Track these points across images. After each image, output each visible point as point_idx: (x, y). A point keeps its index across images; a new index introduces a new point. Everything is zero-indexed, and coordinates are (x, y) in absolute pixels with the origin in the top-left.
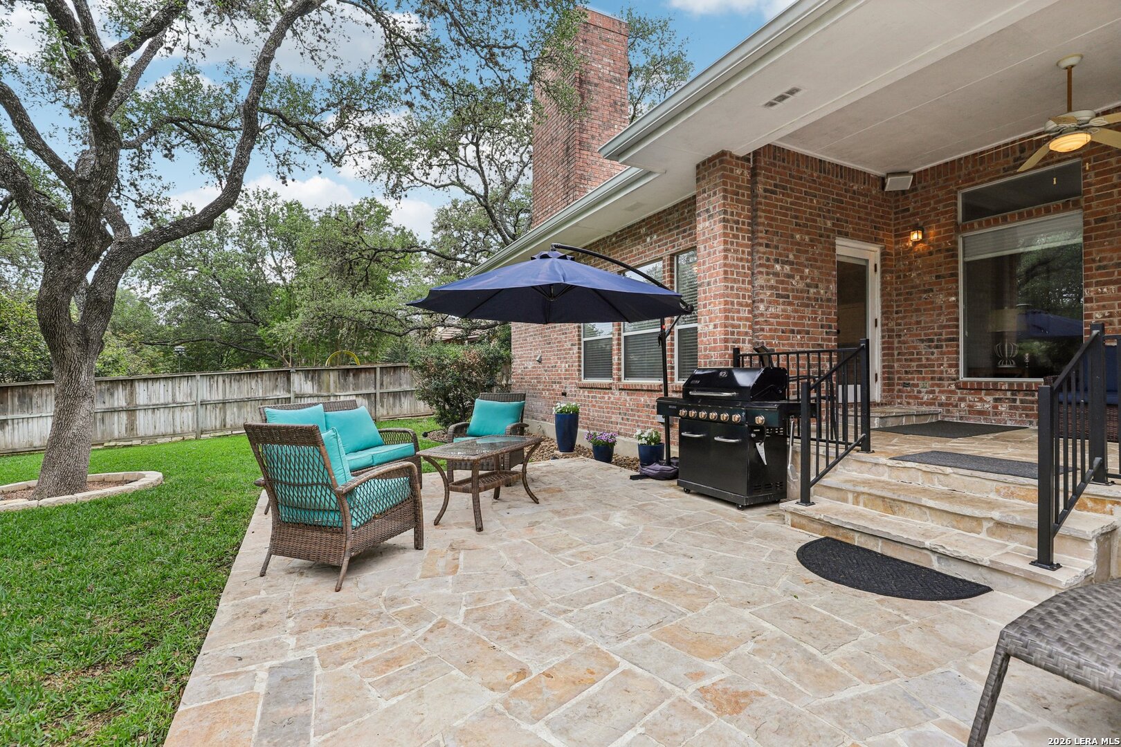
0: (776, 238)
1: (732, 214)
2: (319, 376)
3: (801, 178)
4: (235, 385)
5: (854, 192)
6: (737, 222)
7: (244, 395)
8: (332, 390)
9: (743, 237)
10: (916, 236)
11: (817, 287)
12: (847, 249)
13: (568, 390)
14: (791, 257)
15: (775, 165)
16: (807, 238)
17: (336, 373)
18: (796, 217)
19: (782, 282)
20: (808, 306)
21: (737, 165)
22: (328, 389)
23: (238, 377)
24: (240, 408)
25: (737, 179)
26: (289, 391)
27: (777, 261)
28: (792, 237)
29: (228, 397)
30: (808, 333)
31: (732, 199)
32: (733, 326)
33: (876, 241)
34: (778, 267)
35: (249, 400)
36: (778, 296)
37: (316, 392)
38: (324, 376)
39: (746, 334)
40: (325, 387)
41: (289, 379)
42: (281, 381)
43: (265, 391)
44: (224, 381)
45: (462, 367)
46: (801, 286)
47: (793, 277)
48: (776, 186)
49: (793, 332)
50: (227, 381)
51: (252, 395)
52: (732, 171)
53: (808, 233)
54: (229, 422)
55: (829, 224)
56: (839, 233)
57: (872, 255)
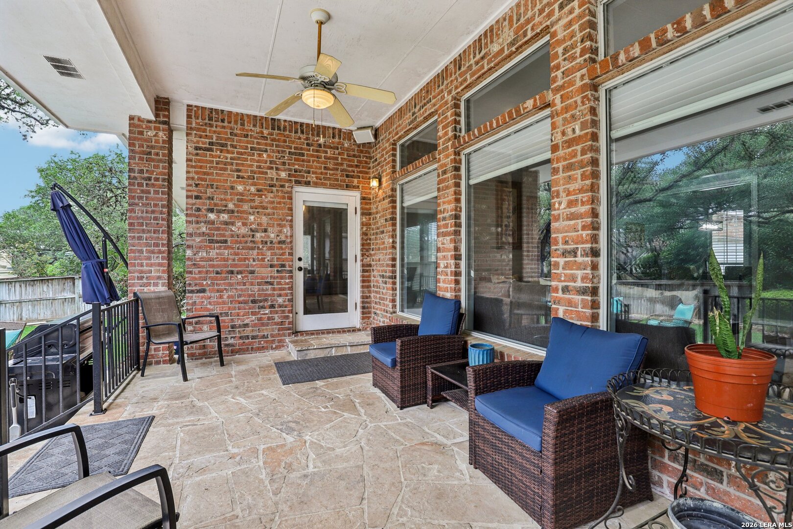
0: (209, 190)
1: (141, 171)
3: (246, 136)
4: (30, 289)
5: (320, 146)
6: (149, 179)
7: (37, 297)
9: (156, 192)
10: (374, 183)
11: (266, 231)
14: (231, 206)
15: (211, 126)
16: (253, 189)
18: (238, 171)
19: (218, 229)
20: (253, 249)
21: (150, 128)
23: (32, 283)
24: (34, 306)
25: (149, 140)
26: (74, 293)
27: (212, 211)
28: (232, 188)
29: (24, 297)
30: (252, 272)
31: (141, 159)
32: (141, 272)
34: (212, 216)
35: (41, 300)
36: (211, 241)
39: (159, 278)
41: (74, 284)
42: (69, 284)
43: (54, 293)
44: (20, 286)
46: (244, 230)
47: (233, 224)
48: (211, 144)
49: (232, 272)
50: (23, 285)
51: (44, 296)
52: (141, 133)
53: (253, 184)
54: (25, 317)
55: (283, 175)
56: (298, 183)
57: (350, 200)
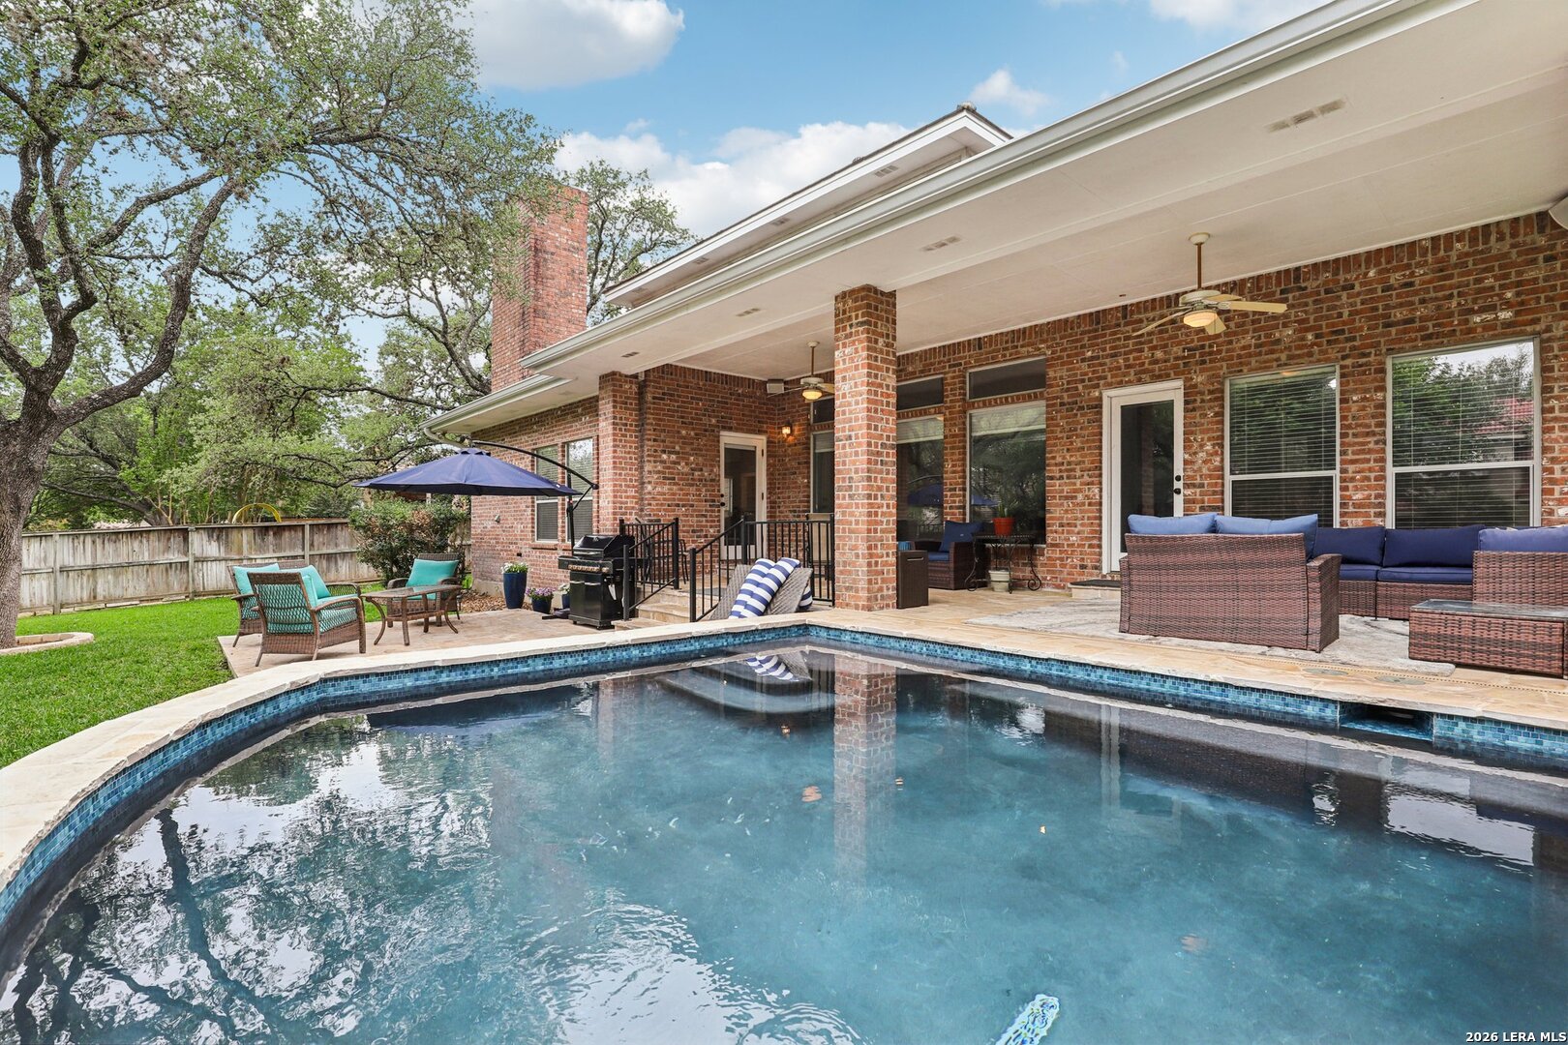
0: (663, 434)
1: (621, 419)
2: (227, 535)
3: (687, 387)
4: (110, 547)
5: (739, 395)
6: (626, 425)
7: (123, 559)
8: (245, 553)
9: (631, 436)
10: (786, 431)
11: (701, 470)
12: (730, 439)
13: (523, 551)
14: (677, 448)
15: (663, 378)
16: (692, 433)
17: (251, 532)
18: (682, 417)
19: (668, 468)
20: (692, 485)
21: (626, 382)
22: (240, 551)
23: (114, 537)
24: (116, 576)
25: (625, 392)
26: (186, 553)
27: (664, 452)
28: (679, 432)
29: (100, 561)
30: (692, 506)
31: (621, 408)
32: (621, 503)
33: (760, 432)
34: (665, 456)
35: (130, 565)
36: (664, 478)
37: (223, 555)
38: (234, 535)
39: (633, 508)
40: (235, 548)
41: (186, 540)
42: (176, 541)
43: (152, 554)
44: (94, 542)
45: (411, 528)
46: (686, 470)
47: (679, 463)
48: (664, 394)
49: (678, 505)
50: (98, 541)
51: (134, 559)
52: (621, 386)
53: (693, 429)
54: (101, 592)
55: (714, 421)
56: (724, 428)
57: (759, 442)
